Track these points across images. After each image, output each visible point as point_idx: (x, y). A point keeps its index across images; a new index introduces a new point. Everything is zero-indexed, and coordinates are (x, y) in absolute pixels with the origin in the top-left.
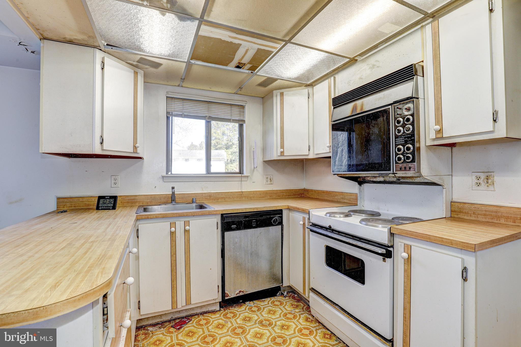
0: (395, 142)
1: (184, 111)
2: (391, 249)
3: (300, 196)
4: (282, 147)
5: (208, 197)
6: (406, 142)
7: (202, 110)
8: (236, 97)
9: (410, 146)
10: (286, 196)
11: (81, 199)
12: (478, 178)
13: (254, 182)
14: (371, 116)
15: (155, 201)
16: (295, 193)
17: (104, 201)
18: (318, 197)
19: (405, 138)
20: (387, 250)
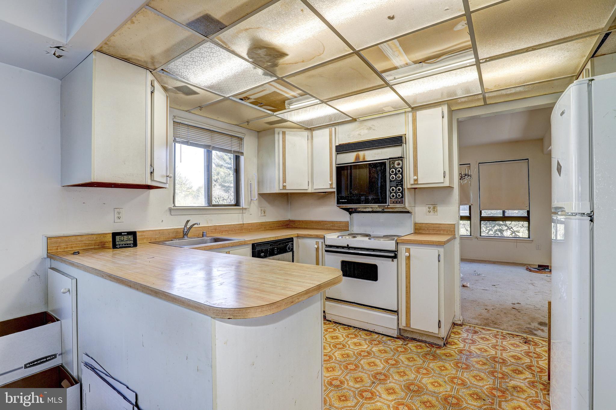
0: (390, 185)
1: (189, 139)
2: (397, 253)
3: (286, 227)
4: (284, 181)
5: (214, 231)
6: (397, 185)
7: (206, 139)
8: (237, 129)
9: (400, 188)
10: (276, 227)
11: (79, 238)
12: (429, 208)
13: (251, 214)
14: (372, 165)
15: (164, 236)
16: (283, 224)
17: (120, 239)
18: (306, 227)
19: (397, 182)
20: (395, 253)
